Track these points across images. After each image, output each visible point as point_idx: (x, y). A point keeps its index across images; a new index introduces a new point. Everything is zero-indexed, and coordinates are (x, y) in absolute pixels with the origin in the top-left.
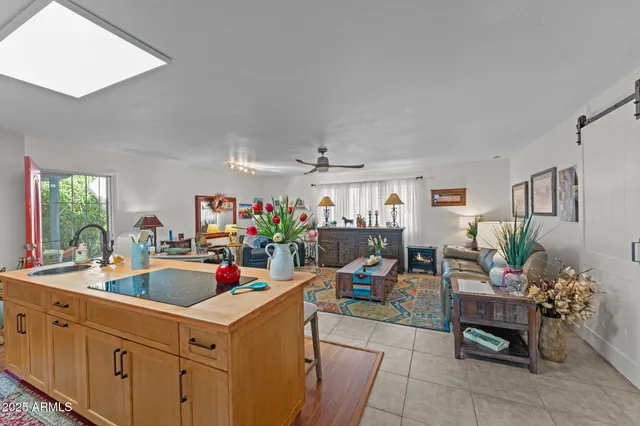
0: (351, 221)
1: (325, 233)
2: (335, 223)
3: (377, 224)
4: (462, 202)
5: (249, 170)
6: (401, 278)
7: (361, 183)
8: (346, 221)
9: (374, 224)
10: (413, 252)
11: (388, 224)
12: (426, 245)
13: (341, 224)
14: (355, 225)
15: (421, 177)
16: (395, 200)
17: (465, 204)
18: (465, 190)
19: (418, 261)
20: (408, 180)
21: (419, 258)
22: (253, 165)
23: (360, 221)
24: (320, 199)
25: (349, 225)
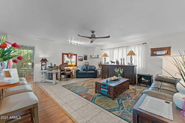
0: (114, 62)
1: (104, 66)
2: (108, 63)
3: (124, 64)
4: (168, 53)
5: (77, 44)
6: (131, 87)
7: (119, 48)
8: (112, 62)
9: (123, 64)
10: (140, 76)
11: (128, 63)
12: (147, 73)
13: (110, 64)
14: (115, 64)
15: (146, 43)
16: (132, 53)
17: (170, 55)
18: (170, 47)
19: (142, 80)
20: (139, 45)
21: (143, 79)
22: (79, 43)
23: (117, 62)
24: (103, 54)
25: (113, 64)
